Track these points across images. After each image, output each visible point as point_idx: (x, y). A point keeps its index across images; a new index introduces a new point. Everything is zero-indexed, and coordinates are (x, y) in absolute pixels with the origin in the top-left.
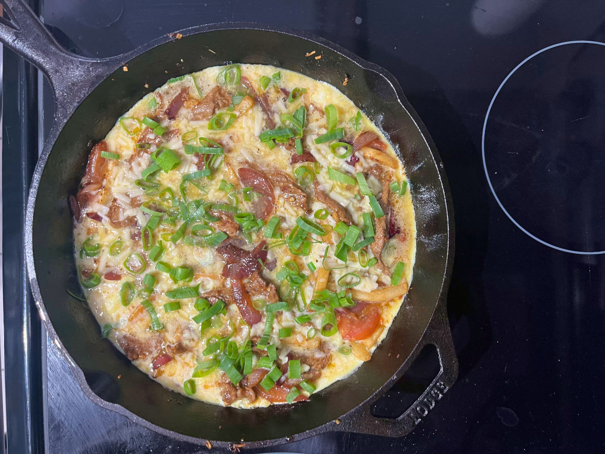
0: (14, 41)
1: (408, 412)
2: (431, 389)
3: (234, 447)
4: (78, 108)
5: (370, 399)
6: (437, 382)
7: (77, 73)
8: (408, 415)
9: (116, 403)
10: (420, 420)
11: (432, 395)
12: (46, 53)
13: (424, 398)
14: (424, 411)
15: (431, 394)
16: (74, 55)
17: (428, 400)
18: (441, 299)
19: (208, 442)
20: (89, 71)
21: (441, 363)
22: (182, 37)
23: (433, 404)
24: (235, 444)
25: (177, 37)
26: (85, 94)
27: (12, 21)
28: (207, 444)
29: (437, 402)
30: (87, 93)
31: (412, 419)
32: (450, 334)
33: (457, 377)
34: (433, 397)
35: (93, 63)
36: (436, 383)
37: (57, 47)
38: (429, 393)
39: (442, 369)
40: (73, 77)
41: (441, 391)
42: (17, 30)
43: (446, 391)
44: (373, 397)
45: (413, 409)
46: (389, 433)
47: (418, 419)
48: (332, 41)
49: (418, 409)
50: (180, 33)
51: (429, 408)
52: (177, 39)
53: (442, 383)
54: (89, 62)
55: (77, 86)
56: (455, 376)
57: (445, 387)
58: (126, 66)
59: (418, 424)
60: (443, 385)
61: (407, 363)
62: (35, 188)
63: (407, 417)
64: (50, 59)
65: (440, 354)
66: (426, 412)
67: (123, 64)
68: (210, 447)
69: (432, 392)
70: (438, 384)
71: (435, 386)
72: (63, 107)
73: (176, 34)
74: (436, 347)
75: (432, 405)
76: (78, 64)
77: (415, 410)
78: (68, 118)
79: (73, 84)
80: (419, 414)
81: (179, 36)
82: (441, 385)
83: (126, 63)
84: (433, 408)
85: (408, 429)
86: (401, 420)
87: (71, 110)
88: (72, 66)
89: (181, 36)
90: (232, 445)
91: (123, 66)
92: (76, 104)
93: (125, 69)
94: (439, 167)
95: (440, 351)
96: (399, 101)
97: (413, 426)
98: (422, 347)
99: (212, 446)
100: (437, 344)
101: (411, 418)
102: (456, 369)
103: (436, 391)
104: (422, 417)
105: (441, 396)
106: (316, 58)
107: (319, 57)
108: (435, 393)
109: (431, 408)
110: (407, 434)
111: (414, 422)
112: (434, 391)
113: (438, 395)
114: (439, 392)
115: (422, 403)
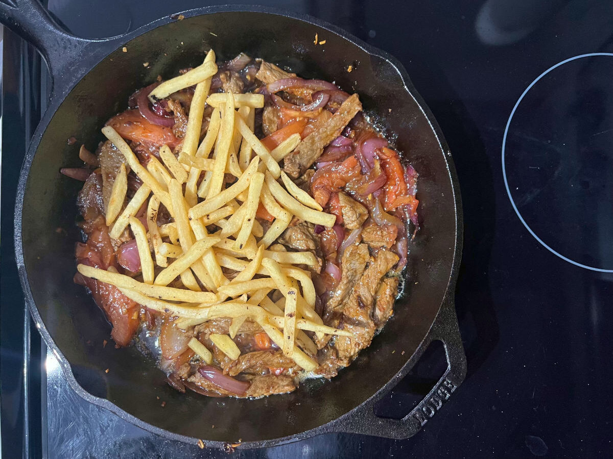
1: (413, 412)
2: (438, 388)
3: (228, 447)
4: (74, 87)
5: (374, 397)
6: (444, 380)
8: (414, 416)
9: (104, 398)
10: (426, 421)
13: (431, 397)
14: (430, 412)
15: (438, 393)
16: (72, 35)
17: (434, 400)
18: (449, 293)
19: (200, 441)
20: (87, 51)
21: (448, 360)
22: (184, 19)
23: (441, 404)
24: (230, 444)
25: (179, 18)
26: (82, 74)
28: (199, 443)
29: (443, 402)
30: (84, 74)
31: (418, 420)
32: (458, 330)
33: (465, 375)
34: (440, 396)
35: (92, 43)
36: (443, 382)
38: (436, 392)
39: (449, 366)
41: (449, 390)
43: (453, 390)
44: (377, 396)
45: (419, 409)
46: (394, 434)
47: (424, 421)
48: (337, 26)
49: (424, 409)
50: (182, 14)
51: (435, 408)
52: (180, 20)
53: (450, 382)
54: (88, 42)
55: (74, 66)
56: (463, 374)
57: (453, 387)
58: (125, 46)
59: (424, 426)
60: (451, 384)
61: (413, 360)
63: (412, 418)
65: (448, 350)
66: (433, 412)
67: (122, 44)
68: (202, 446)
69: (439, 391)
70: (445, 383)
71: (442, 384)
73: (178, 15)
75: (438, 404)
76: (76, 43)
77: (420, 411)
78: (64, 98)
79: (70, 64)
80: (425, 415)
81: (181, 17)
82: (448, 383)
83: (126, 44)
84: (440, 409)
85: (413, 430)
86: (406, 421)
87: (66, 91)
89: (183, 17)
90: (226, 445)
91: (123, 47)
93: (125, 50)
94: (447, 156)
95: (447, 347)
96: (405, 87)
97: (419, 428)
98: (428, 343)
99: (205, 446)
100: (444, 340)
101: (416, 418)
102: (464, 367)
103: (443, 390)
104: (428, 418)
105: (448, 396)
106: (321, 43)
107: (324, 42)
108: (443, 393)
109: (438, 408)
110: (412, 435)
111: (420, 423)
112: (441, 391)
113: (446, 395)
114: (446, 392)
115: (428, 403)
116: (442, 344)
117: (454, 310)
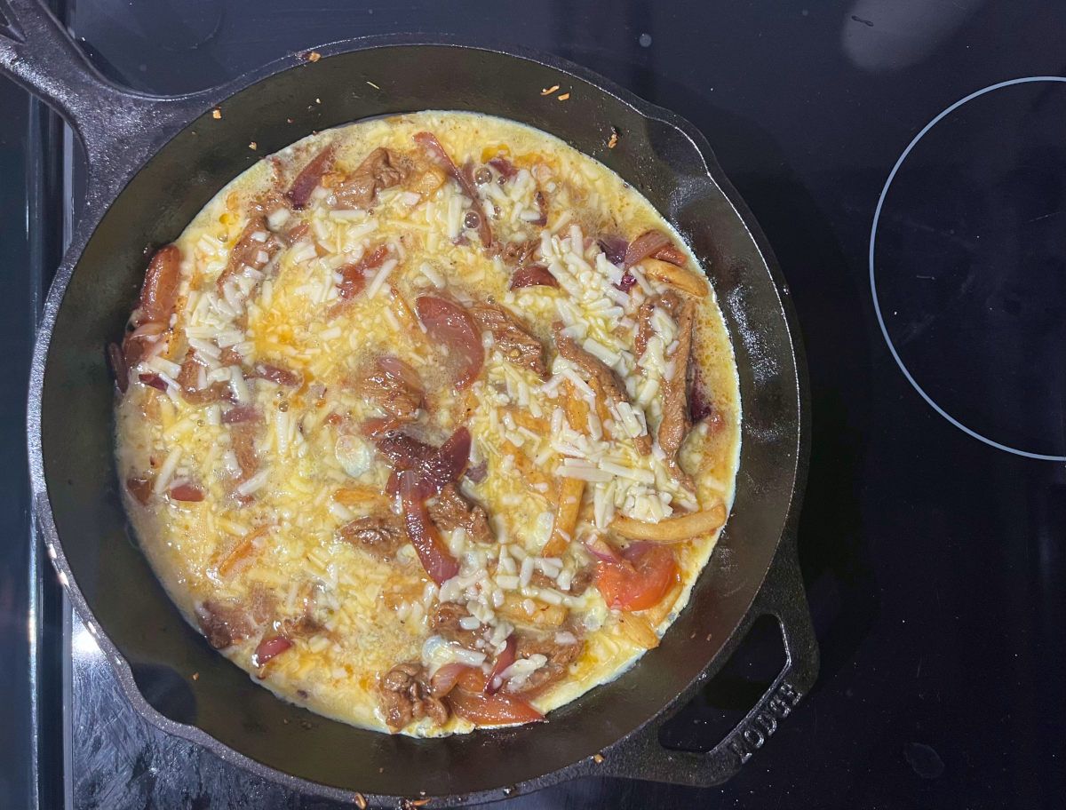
0: (13, 62)
1: (727, 740)
2: (771, 698)
3: (408, 806)
4: (129, 182)
5: (659, 715)
6: (781, 684)
7: (129, 120)
8: (729, 746)
9: (190, 724)
11: (771, 709)
12: (72, 84)
13: (758, 714)
14: (757, 739)
15: (769, 706)
16: (124, 89)
17: (764, 718)
18: (786, 533)
19: (359, 796)
20: (151, 118)
21: (787, 649)
22: (320, 59)
23: (774, 726)
24: (410, 800)
25: (311, 58)
26: (142, 159)
27: (10, 26)
28: (358, 799)
29: (779, 721)
30: (146, 158)
31: (735, 753)
32: (804, 597)
33: (816, 674)
34: (773, 711)
35: (158, 103)
36: (779, 686)
37: (92, 74)
38: (766, 704)
39: (789, 660)
40: (122, 128)
41: (789, 701)
42: (21, 42)
43: (796, 701)
44: (664, 712)
45: (738, 734)
46: (693, 779)
47: (746, 754)
49: (746, 734)
50: (317, 51)
51: (765, 732)
52: (311, 62)
53: (790, 686)
54: (151, 102)
55: (128, 144)
56: (813, 674)
57: (796, 695)
58: (218, 109)
59: (746, 763)
60: (792, 690)
61: (726, 649)
62: (47, 328)
63: (726, 750)
64: (80, 95)
65: (786, 633)
66: (762, 741)
67: (213, 105)
68: (363, 805)
69: (772, 703)
70: (782, 688)
71: (777, 691)
72: (102, 181)
73: (311, 52)
74: (777, 619)
75: (771, 726)
76: (131, 104)
77: (740, 737)
78: (111, 202)
79: (121, 141)
80: (749, 744)
81: (315, 57)
82: (787, 690)
83: (218, 105)
84: (774, 733)
85: (728, 771)
86: (715, 756)
87: (116, 188)
88: (119, 109)
89: (318, 56)
90: (404, 802)
91: (213, 109)
92: (125, 177)
93: (216, 114)
94: (782, 294)
95: (786, 626)
96: (709, 174)
97: (737, 767)
98: (752, 620)
99: (367, 803)
100: (780, 614)
101: (733, 751)
102: (814, 659)
103: (779, 701)
104: (753, 750)
105: (787, 711)
106: (560, 99)
107: (566, 96)
108: (779, 706)
109: (770, 732)
110: (727, 780)
111: (740, 759)
112: (776, 702)
113: (783, 709)
114: (783, 703)
115: (753, 723)
116: (777, 622)
117: (797, 562)
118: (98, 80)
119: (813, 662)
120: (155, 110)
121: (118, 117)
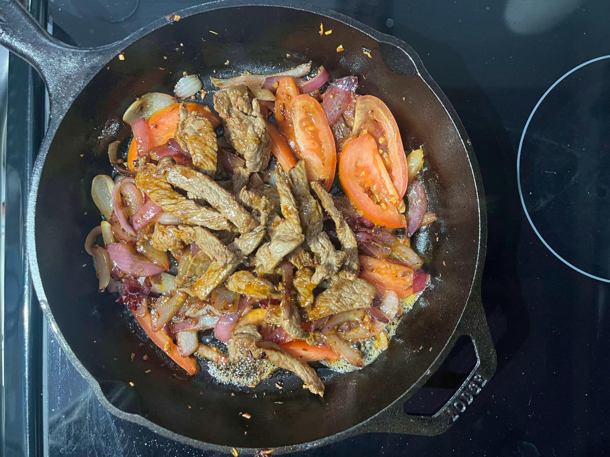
1: (445, 408)
2: (469, 383)
3: (262, 454)
4: (74, 102)
5: (403, 396)
6: (475, 375)
7: (71, 65)
8: (445, 412)
9: (135, 414)
10: (457, 416)
11: (469, 389)
12: (35, 45)
13: (461, 392)
14: (462, 407)
16: (66, 46)
17: (465, 395)
18: (475, 288)
19: (234, 449)
20: (83, 62)
21: (477, 354)
22: (181, 19)
23: (472, 400)
24: (263, 450)
25: (175, 19)
26: (80, 87)
28: (233, 451)
29: (475, 396)
30: (83, 86)
31: (450, 415)
32: (486, 324)
33: (495, 368)
34: (471, 391)
35: (87, 53)
36: (473, 377)
38: (466, 388)
39: (479, 362)
40: (67, 69)
41: (479, 385)
42: (4, 22)
43: (483, 384)
44: (406, 395)
45: (450, 405)
46: (425, 431)
47: (455, 416)
48: (343, 14)
49: (455, 404)
50: (177, 14)
51: (466, 403)
52: (176, 21)
53: (480, 376)
54: (82, 53)
55: (71, 79)
56: (493, 368)
57: (483, 381)
58: (122, 54)
59: (456, 421)
60: (481, 378)
61: (441, 357)
62: (34, 192)
63: (444, 414)
64: (41, 52)
65: (477, 345)
66: (464, 408)
67: (119, 52)
68: (236, 454)
70: (475, 377)
71: (472, 379)
72: (58, 103)
73: (174, 16)
75: (470, 400)
76: (71, 54)
77: (452, 406)
78: (64, 115)
79: (67, 78)
80: (457, 410)
81: (177, 18)
82: (478, 378)
83: (122, 52)
84: (471, 403)
85: (444, 428)
86: (437, 418)
87: (66, 106)
88: (64, 58)
89: (179, 17)
90: (260, 452)
91: (119, 54)
92: (71, 99)
93: (121, 57)
94: (466, 144)
95: (476, 342)
96: (419, 74)
97: (450, 423)
98: (456, 339)
99: (239, 453)
100: (472, 335)
101: (448, 414)
102: (494, 360)
103: (474, 385)
104: (459, 414)
105: (479, 390)
106: (326, 33)
107: (330, 32)
108: (473, 387)
109: (469, 403)
110: (445, 431)
111: (452, 419)
112: (471, 385)
113: (477, 390)
114: (476, 386)
115: (459, 398)
116: (470, 340)
117: (482, 304)
118: (51, 41)
119: (493, 361)
120: (85, 57)
121: (64, 63)
